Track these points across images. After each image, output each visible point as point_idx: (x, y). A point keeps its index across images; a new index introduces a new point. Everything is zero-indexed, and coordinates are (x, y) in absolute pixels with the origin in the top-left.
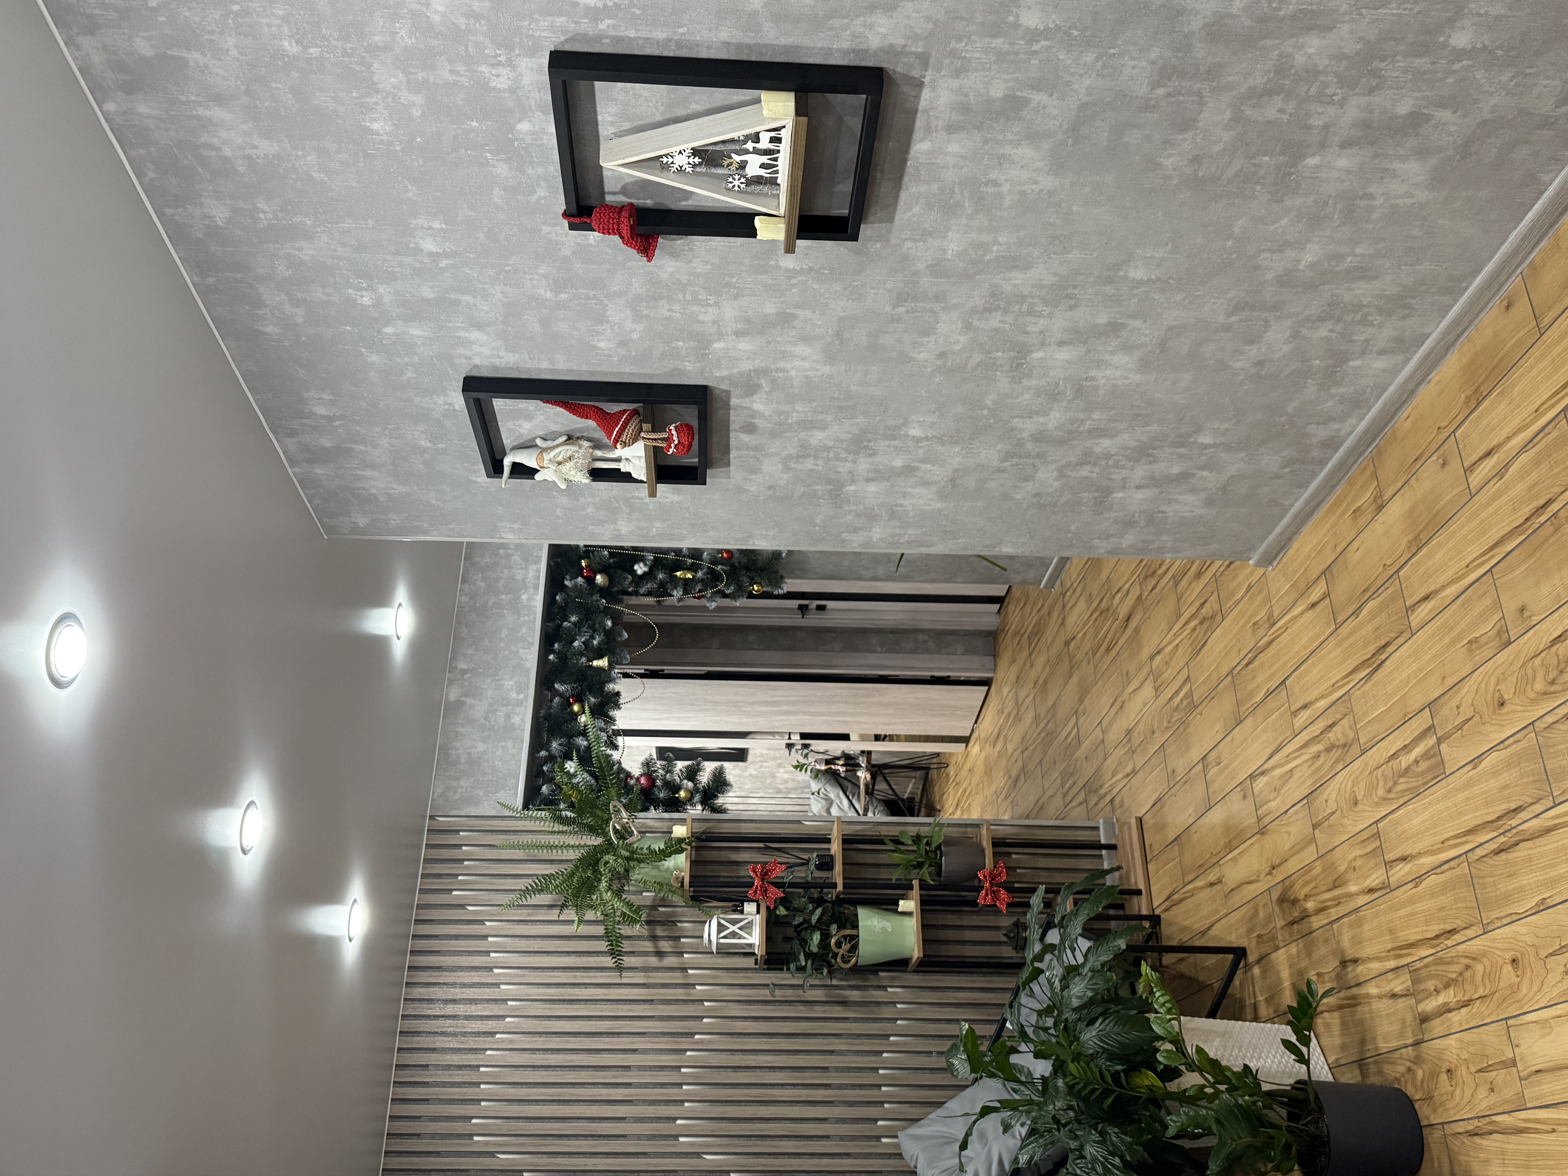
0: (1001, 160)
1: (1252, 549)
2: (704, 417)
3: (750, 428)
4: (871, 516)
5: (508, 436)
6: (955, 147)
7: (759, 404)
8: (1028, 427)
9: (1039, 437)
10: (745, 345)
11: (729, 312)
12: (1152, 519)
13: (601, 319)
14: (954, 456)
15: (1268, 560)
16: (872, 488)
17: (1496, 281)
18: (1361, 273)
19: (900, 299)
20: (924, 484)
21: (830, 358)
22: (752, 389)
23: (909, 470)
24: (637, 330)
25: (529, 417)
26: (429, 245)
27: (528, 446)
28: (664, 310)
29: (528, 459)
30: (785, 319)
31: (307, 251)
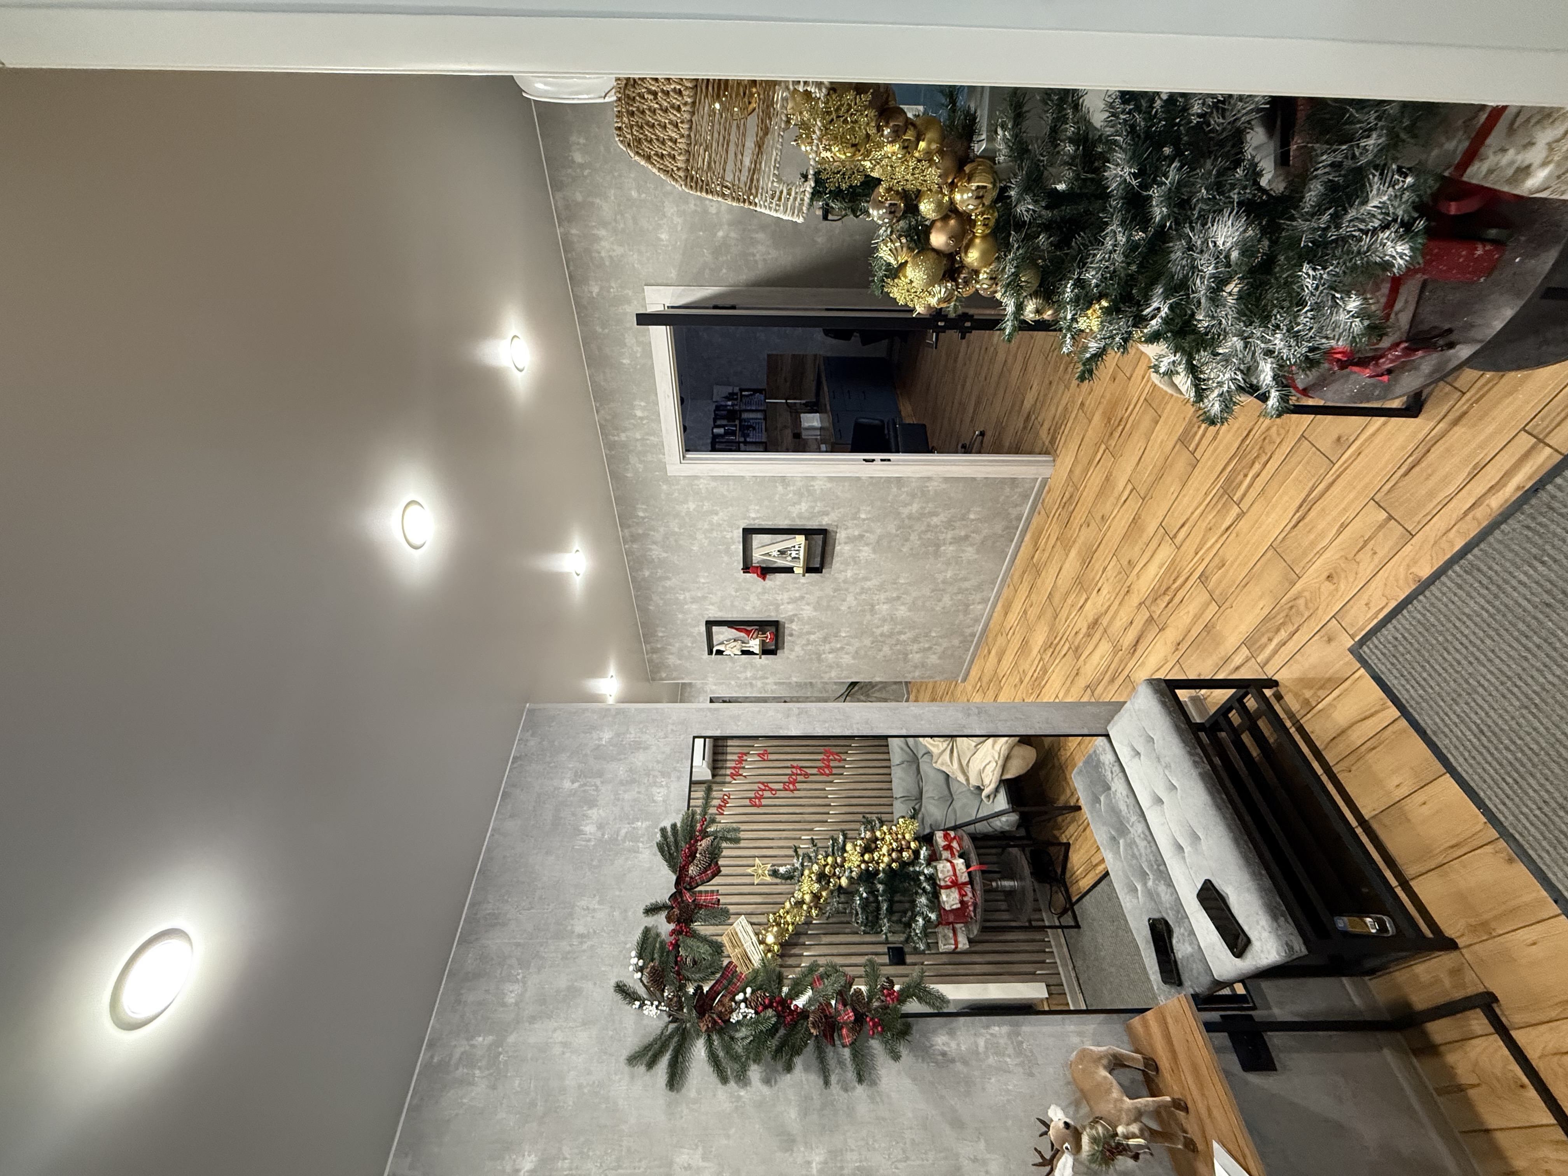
0: (860, 551)
1: (958, 676)
2: (777, 630)
3: (791, 635)
4: (831, 667)
5: (716, 639)
6: (847, 548)
7: (794, 626)
8: (878, 632)
9: (882, 635)
10: (790, 607)
11: (786, 596)
12: (923, 665)
13: (748, 600)
14: (856, 643)
15: (964, 680)
16: (831, 656)
17: (1004, 581)
18: (965, 579)
19: (835, 590)
20: (847, 653)
21: (815, 609)
22: (792, 621)
23: (842, 648)
24: (758, 603)
25: (723, 633)
26: (703, 580)
27: (722, 643)
28: (766, 596)
29: (721, 648)
30: (802, 598)
31: (668, 583)
